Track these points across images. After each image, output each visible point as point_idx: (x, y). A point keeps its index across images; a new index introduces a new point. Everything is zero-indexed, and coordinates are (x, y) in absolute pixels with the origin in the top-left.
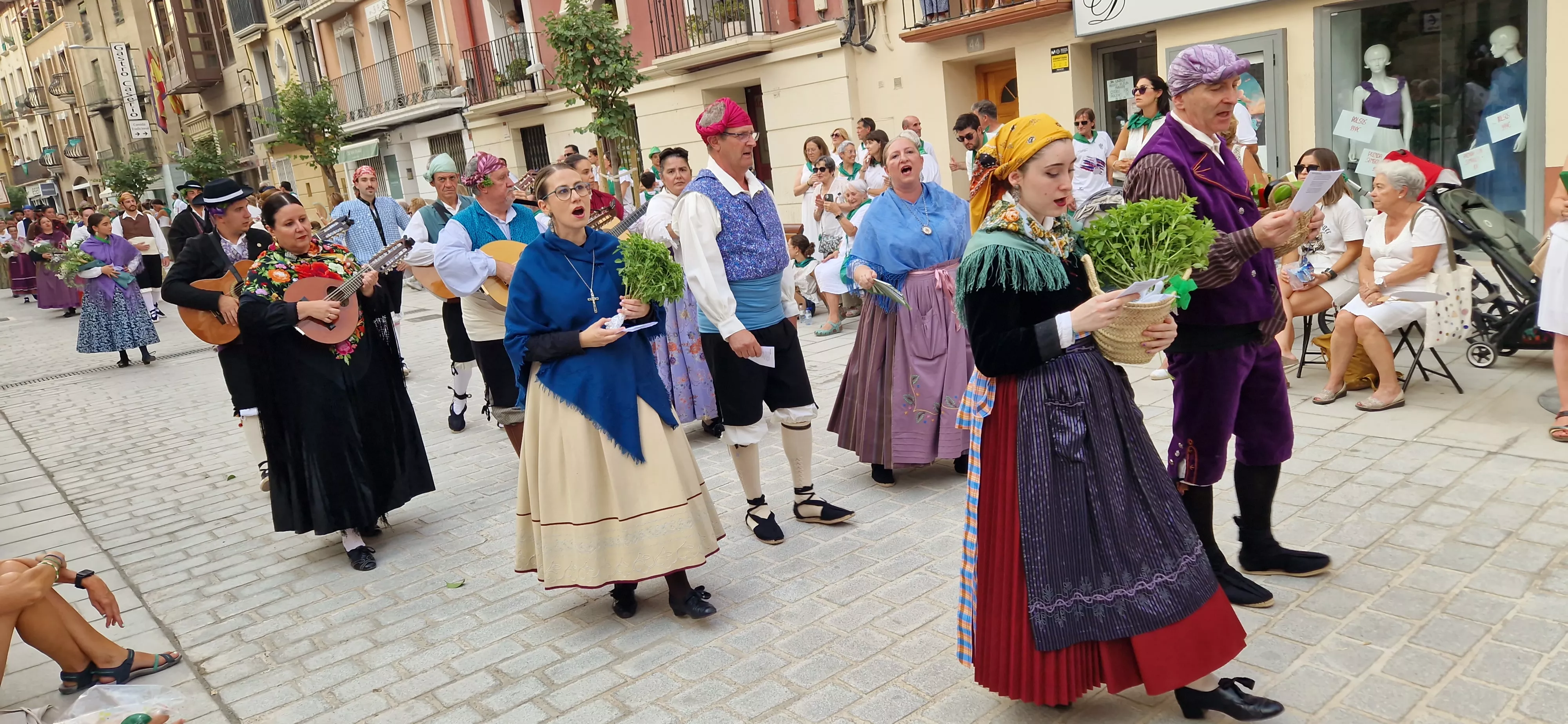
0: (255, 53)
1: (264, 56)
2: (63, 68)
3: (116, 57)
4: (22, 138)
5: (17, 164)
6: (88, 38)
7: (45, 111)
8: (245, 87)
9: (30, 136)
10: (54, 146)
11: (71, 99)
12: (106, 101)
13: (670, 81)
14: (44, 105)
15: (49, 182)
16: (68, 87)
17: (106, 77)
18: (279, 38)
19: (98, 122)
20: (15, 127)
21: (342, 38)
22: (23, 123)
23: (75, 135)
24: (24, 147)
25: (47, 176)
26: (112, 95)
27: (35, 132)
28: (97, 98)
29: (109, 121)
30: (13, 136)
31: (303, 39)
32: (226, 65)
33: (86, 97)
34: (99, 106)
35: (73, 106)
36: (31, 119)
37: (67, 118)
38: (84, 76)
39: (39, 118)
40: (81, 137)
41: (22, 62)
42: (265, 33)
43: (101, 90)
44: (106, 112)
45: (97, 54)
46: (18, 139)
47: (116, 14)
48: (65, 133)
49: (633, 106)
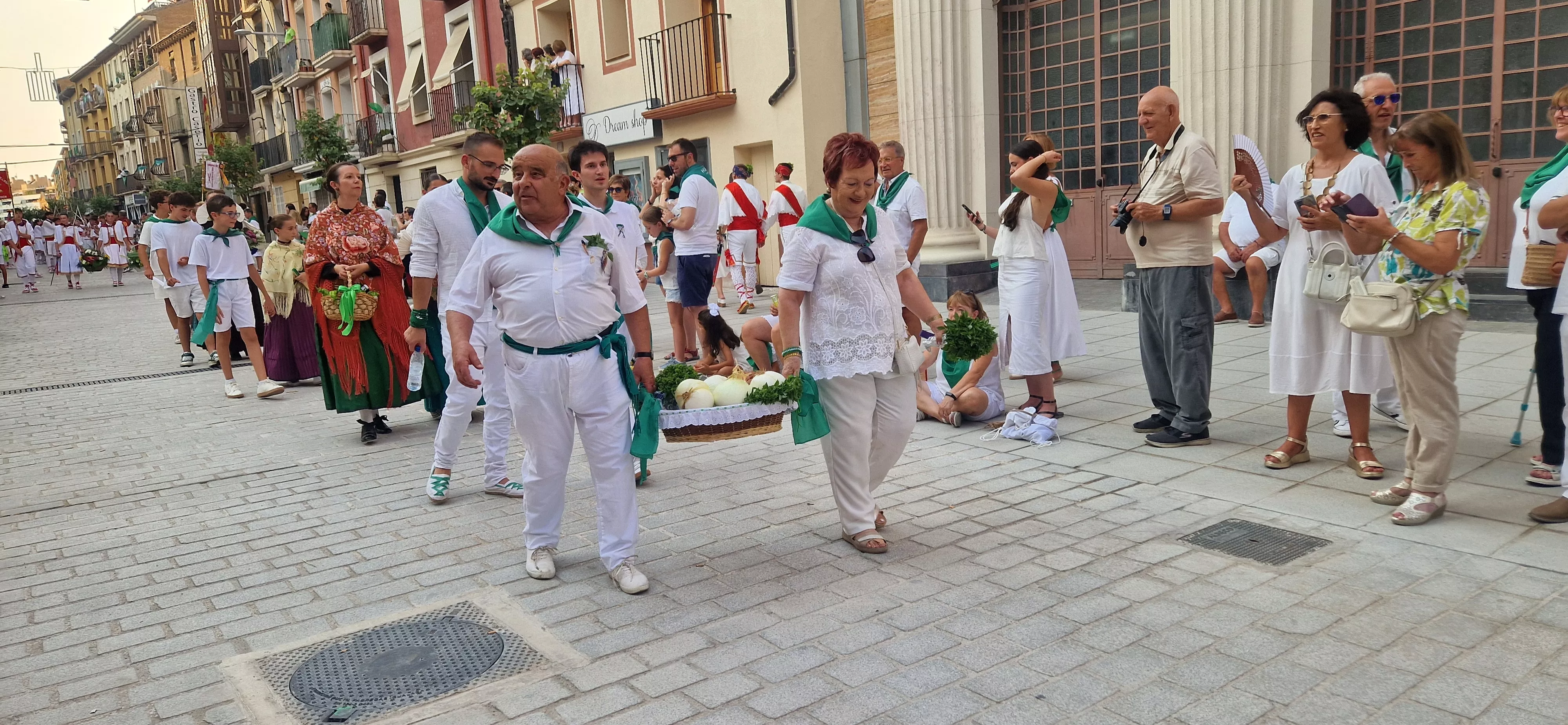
0: (265, 106)
1: (269, 108)
2: (156, 102)
3: (189, 98)
4: (125, 155)
5: (119, 177)
6: (174, 80)
7: (142, 135)
8: (259, 131)
9: (131, 154)
10: (146, 164)
11: (160, 127)
12: (184, 131)
13: (448, 153)
14: (141, 130)
15: (141, 193)
16: (159, 117)
17: (184, 111)
18: (277, 96)
19: (177, 147)
20: (121, 146)
21: (308, 102)
22: (127, 143)
23: (162, 156)
24: (126, 163)
25: (140, 188)
26: (186, 126)
27: (135, 151)
28: (177, 127)
29: (185, 147)
30: (119, 153)
31: (289, 100)
32: (251, 112)
33: (169, 128)
34: (177, 135)
35: (161, 133)
36: (132, 141)
37: (157, 142)
38: (170, 110)
39: (138, 141)
40: (165, 158)
41: (129, 95)
42: (270, 93)
43: (181, 122)
44: (184, 140)
45: (180, 94)
46: (122, 156)
47: (195, 64)
48: (155, 154)
49: (435, 168)
